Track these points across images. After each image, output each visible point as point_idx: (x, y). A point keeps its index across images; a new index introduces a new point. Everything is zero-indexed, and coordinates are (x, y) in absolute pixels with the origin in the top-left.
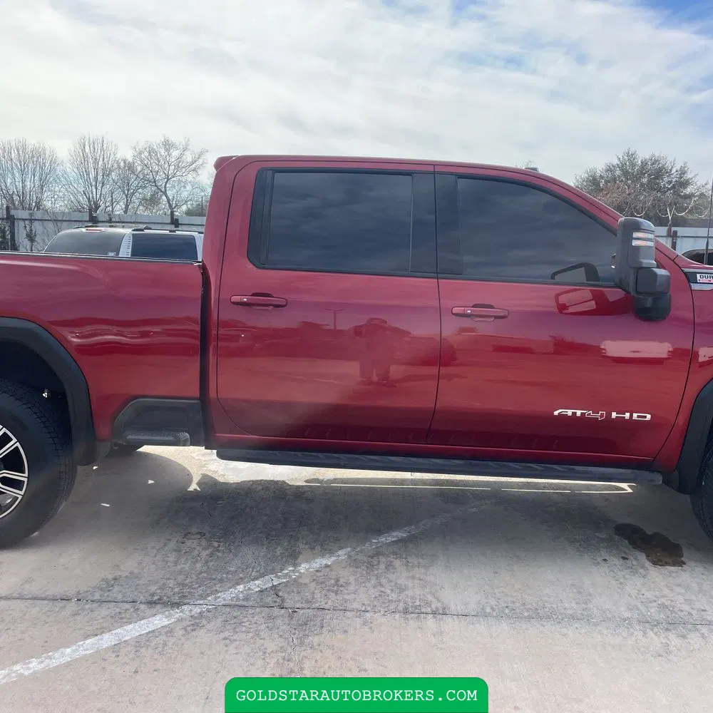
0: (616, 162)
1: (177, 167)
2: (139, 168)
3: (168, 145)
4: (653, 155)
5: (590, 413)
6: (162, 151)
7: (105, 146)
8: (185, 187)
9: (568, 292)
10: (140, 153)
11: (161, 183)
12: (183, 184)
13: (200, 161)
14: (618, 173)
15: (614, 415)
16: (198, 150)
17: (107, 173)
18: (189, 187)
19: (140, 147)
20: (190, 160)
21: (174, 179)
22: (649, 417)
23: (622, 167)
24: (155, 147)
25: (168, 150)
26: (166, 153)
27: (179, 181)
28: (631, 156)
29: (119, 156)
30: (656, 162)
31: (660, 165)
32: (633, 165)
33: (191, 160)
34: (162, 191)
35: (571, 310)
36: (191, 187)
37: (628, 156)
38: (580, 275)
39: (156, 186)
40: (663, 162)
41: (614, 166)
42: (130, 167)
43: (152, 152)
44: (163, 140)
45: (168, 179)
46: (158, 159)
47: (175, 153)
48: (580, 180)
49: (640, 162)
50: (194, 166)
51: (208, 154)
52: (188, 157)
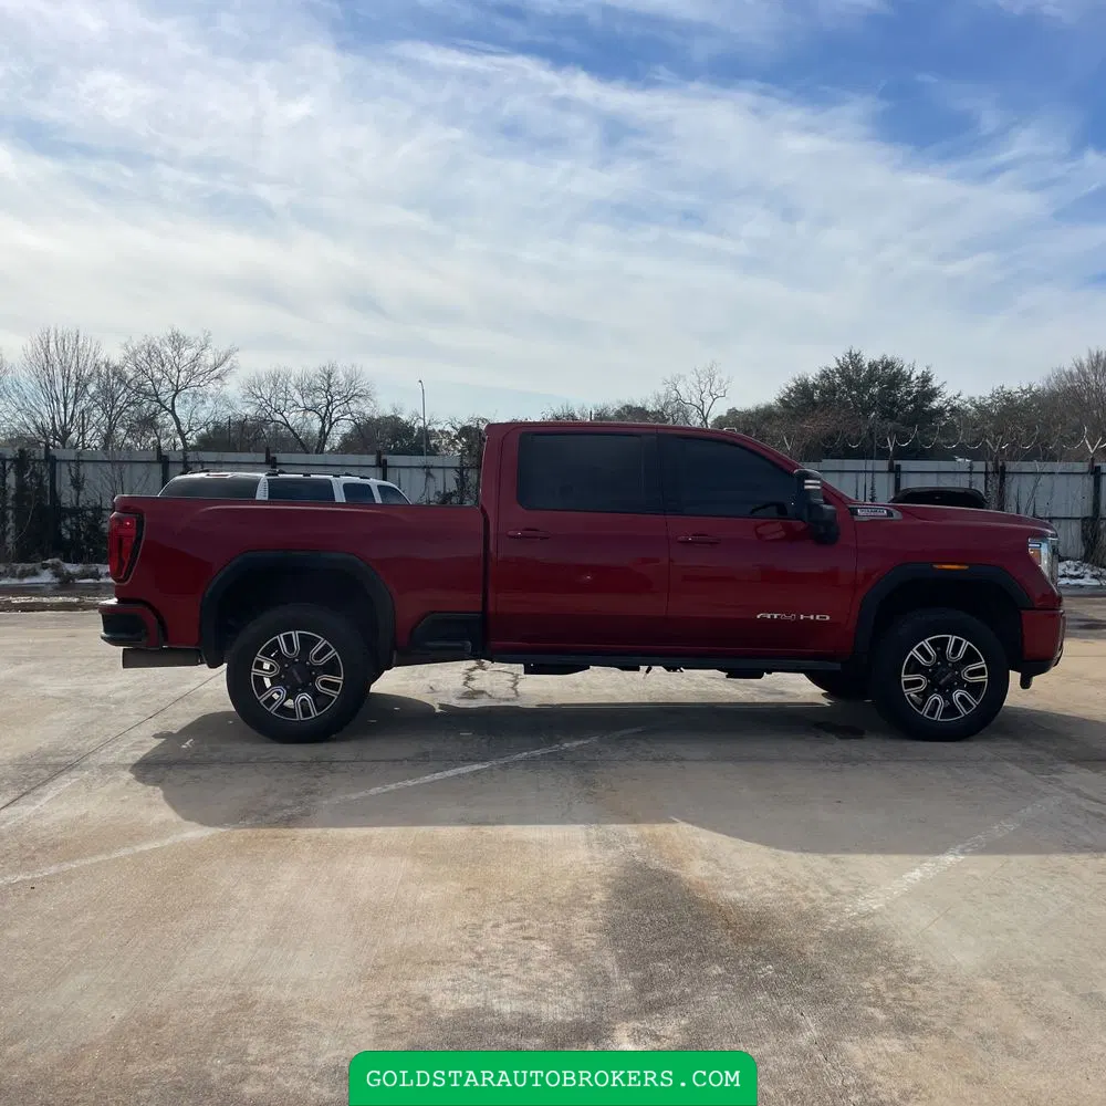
0: (834, 366)
1: (192, 374)
2: (131, 375)
3: (177, 342)
4: (884, 357)
5: (784, 616)
6: (169, 350)
7: (80, 342)
8: (203, 402)
9: (764, 524)
10: (135, 354)
11: (166, 397)
12: (200, 398)
13: (227, 365)
14: (837, 380)
15: (802, 617)
16: (224, 348)
17: (82, 384)
18: (209, 403)
19: (135, 344)
20: (210, 362)
21: (185, 391)
22: (828, 618)
23: (843, 371)
24: (158, 345)
25: (177, 349)
26: (175, 353)
27: (195, 394)
28: (855, 359)
29: (102, 357)
30: (889, 365)
31: (895, 370)
32: (858, 369)
33: (213, 363)
34: (167, 409)
35: (769, 538)
36: (212, 403)
37: (850, 357)
38: (773, 511)
39: (158, 401)
40: (898, 365)
41: (832, 372)
42: (118, 373)
43: (152, 351)
44: (170, 333)
45: (177, 392)
46: (162, 361)
47: (188, 353)
48: (787, 391)
49: (866, 366)
50: (217, 370)
51: (237, 354)
52: (209, 358)
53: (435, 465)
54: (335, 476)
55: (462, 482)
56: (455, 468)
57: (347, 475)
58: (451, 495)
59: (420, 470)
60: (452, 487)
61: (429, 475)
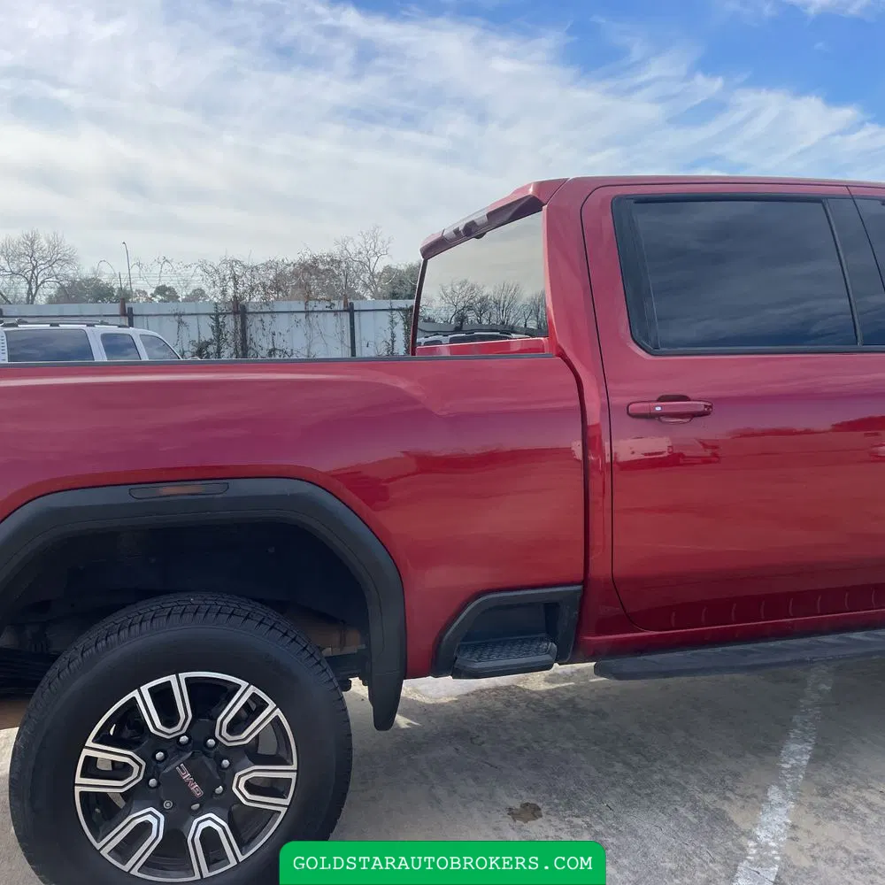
53: (187, 312)
54: (88, 325)
55: (218, 329)
56: (210, 314)
57: (102, 323)
58: (208, 344)
59: (172, 318)
60: (208, 335)
61: (180, 322)
